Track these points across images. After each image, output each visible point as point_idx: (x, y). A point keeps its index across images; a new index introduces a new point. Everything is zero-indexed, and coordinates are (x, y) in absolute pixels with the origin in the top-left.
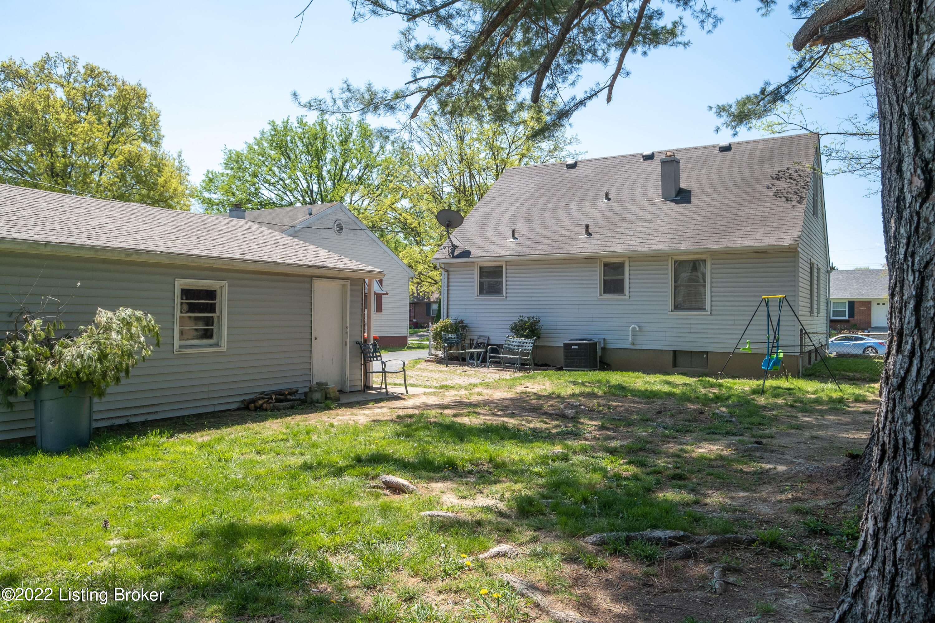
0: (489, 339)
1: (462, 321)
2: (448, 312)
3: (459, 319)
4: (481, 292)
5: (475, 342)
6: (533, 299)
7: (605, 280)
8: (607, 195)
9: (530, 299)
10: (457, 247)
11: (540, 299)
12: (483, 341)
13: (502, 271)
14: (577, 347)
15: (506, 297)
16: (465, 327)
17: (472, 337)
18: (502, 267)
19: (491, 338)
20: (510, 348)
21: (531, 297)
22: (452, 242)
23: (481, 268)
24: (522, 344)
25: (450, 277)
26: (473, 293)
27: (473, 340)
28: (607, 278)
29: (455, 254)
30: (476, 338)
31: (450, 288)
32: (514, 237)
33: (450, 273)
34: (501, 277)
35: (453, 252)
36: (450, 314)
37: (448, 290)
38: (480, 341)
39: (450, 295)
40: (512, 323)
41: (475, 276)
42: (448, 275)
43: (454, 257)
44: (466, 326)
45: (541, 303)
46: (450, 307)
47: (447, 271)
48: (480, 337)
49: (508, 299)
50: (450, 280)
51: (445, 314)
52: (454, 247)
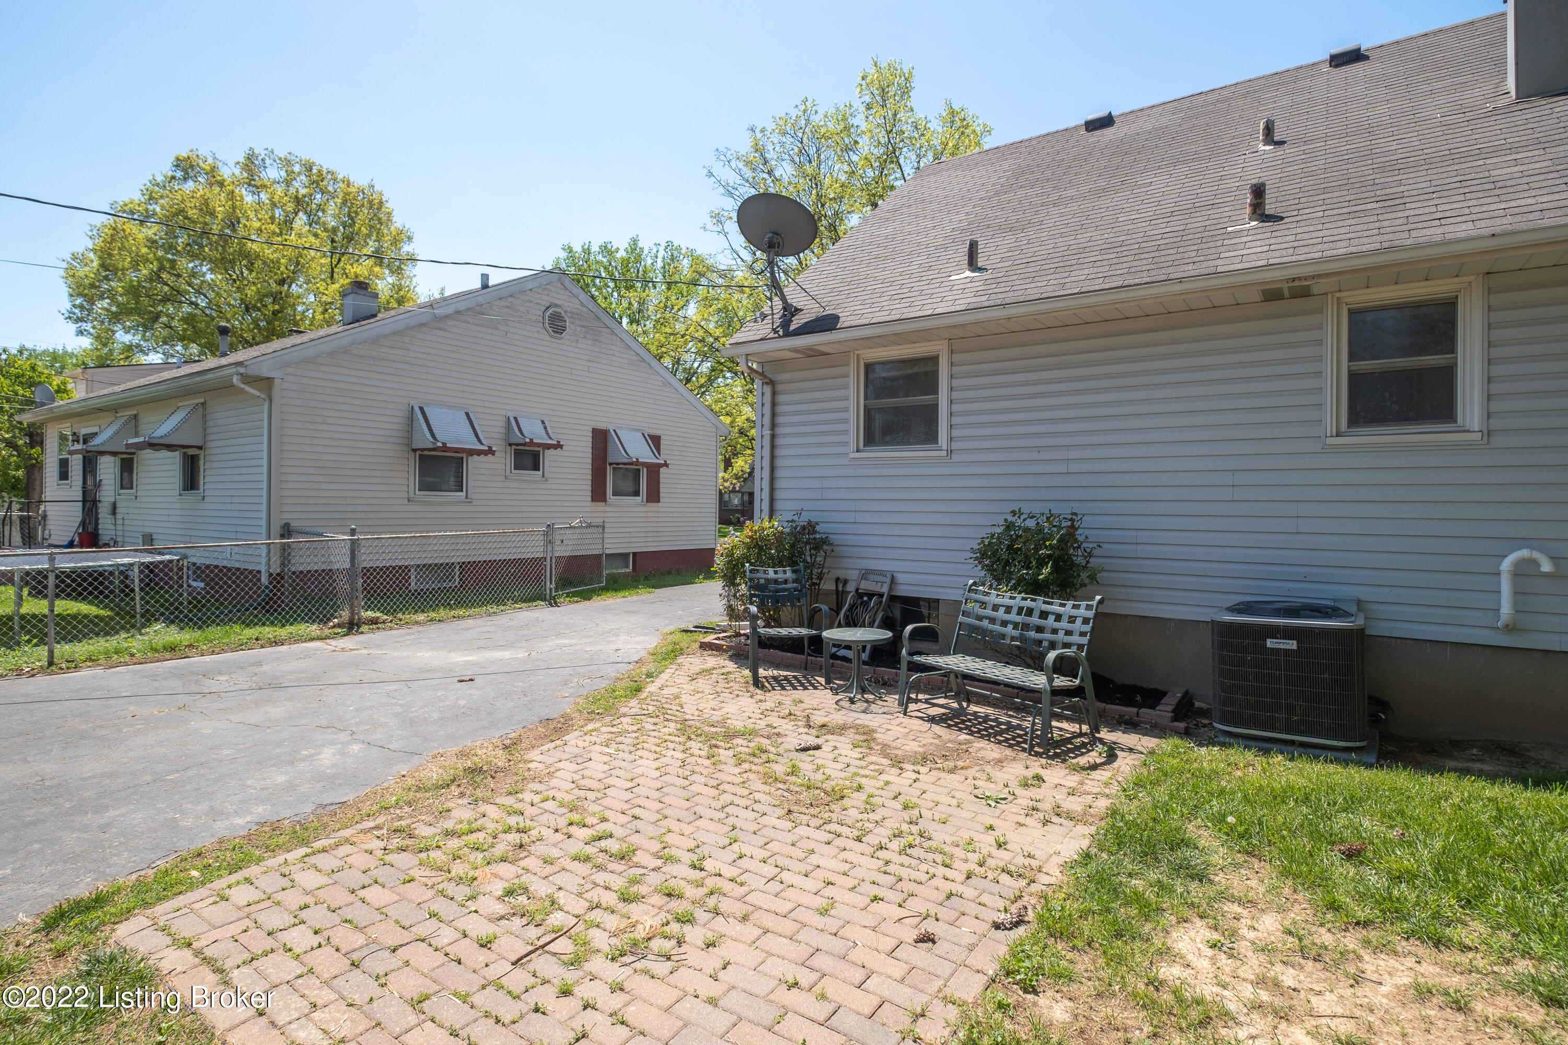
0: (893, 581)
1: (811, 527)
2: (772, 500)
3: (803, 520)
4: (870, 439)
5: (851, 587)
6: (1044, 455)
7: (1353, 377)
8: (1269, 130)
9: (1034, 456)
10: (798, 310)
11: (1073, 454)
12: (877, 588)
13: (935, 373)
14: (1292, 645)
15: (950, 452)
16: (820, 544)
17: (841, 574)
18: (934, 359)
19: (900, 578)
20: (985, 632)
21: (1039, 449)
22: (783, 298)
23: (869, 367)
24: (1035, 620)
25: (780, 398)
26: (846, 444)
27: (845, 582)
28: (1364, 365)
29: (792, 328)
30: (853, 575)
31: (779, 431)
32: (972, 264)
33: (779, 388)
34: (934, 390)
35: (786, 324)
36: (778, 505)
37: (773, 437)
38: (866, 586)
39: (779, 452)
40: (983, 533)
41: (852, 392)
42: (774, 394)
43: (787, 334)
44: (825, 541)
45: (1073, 467)
46: (779, 484)
47: (771, 383)
48: (866, 574)
49: (956, 457)
50: (780, 409)
51: (766, 506)
52: (790, 311)
